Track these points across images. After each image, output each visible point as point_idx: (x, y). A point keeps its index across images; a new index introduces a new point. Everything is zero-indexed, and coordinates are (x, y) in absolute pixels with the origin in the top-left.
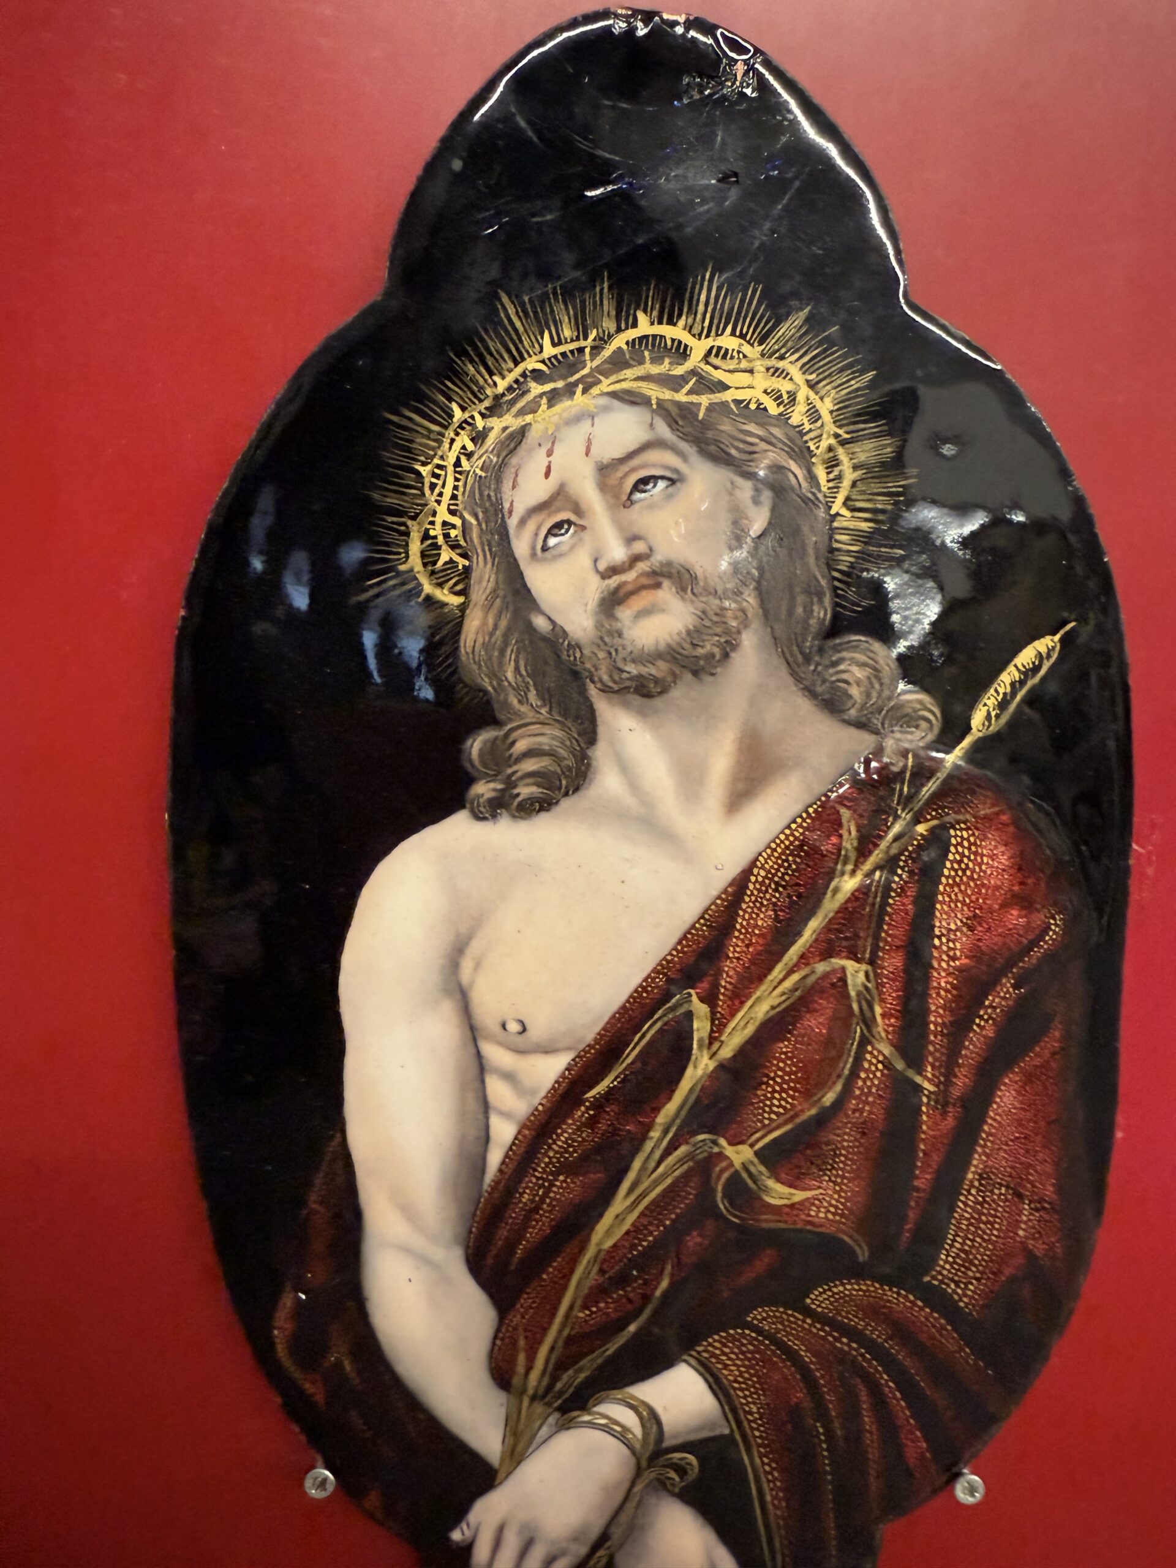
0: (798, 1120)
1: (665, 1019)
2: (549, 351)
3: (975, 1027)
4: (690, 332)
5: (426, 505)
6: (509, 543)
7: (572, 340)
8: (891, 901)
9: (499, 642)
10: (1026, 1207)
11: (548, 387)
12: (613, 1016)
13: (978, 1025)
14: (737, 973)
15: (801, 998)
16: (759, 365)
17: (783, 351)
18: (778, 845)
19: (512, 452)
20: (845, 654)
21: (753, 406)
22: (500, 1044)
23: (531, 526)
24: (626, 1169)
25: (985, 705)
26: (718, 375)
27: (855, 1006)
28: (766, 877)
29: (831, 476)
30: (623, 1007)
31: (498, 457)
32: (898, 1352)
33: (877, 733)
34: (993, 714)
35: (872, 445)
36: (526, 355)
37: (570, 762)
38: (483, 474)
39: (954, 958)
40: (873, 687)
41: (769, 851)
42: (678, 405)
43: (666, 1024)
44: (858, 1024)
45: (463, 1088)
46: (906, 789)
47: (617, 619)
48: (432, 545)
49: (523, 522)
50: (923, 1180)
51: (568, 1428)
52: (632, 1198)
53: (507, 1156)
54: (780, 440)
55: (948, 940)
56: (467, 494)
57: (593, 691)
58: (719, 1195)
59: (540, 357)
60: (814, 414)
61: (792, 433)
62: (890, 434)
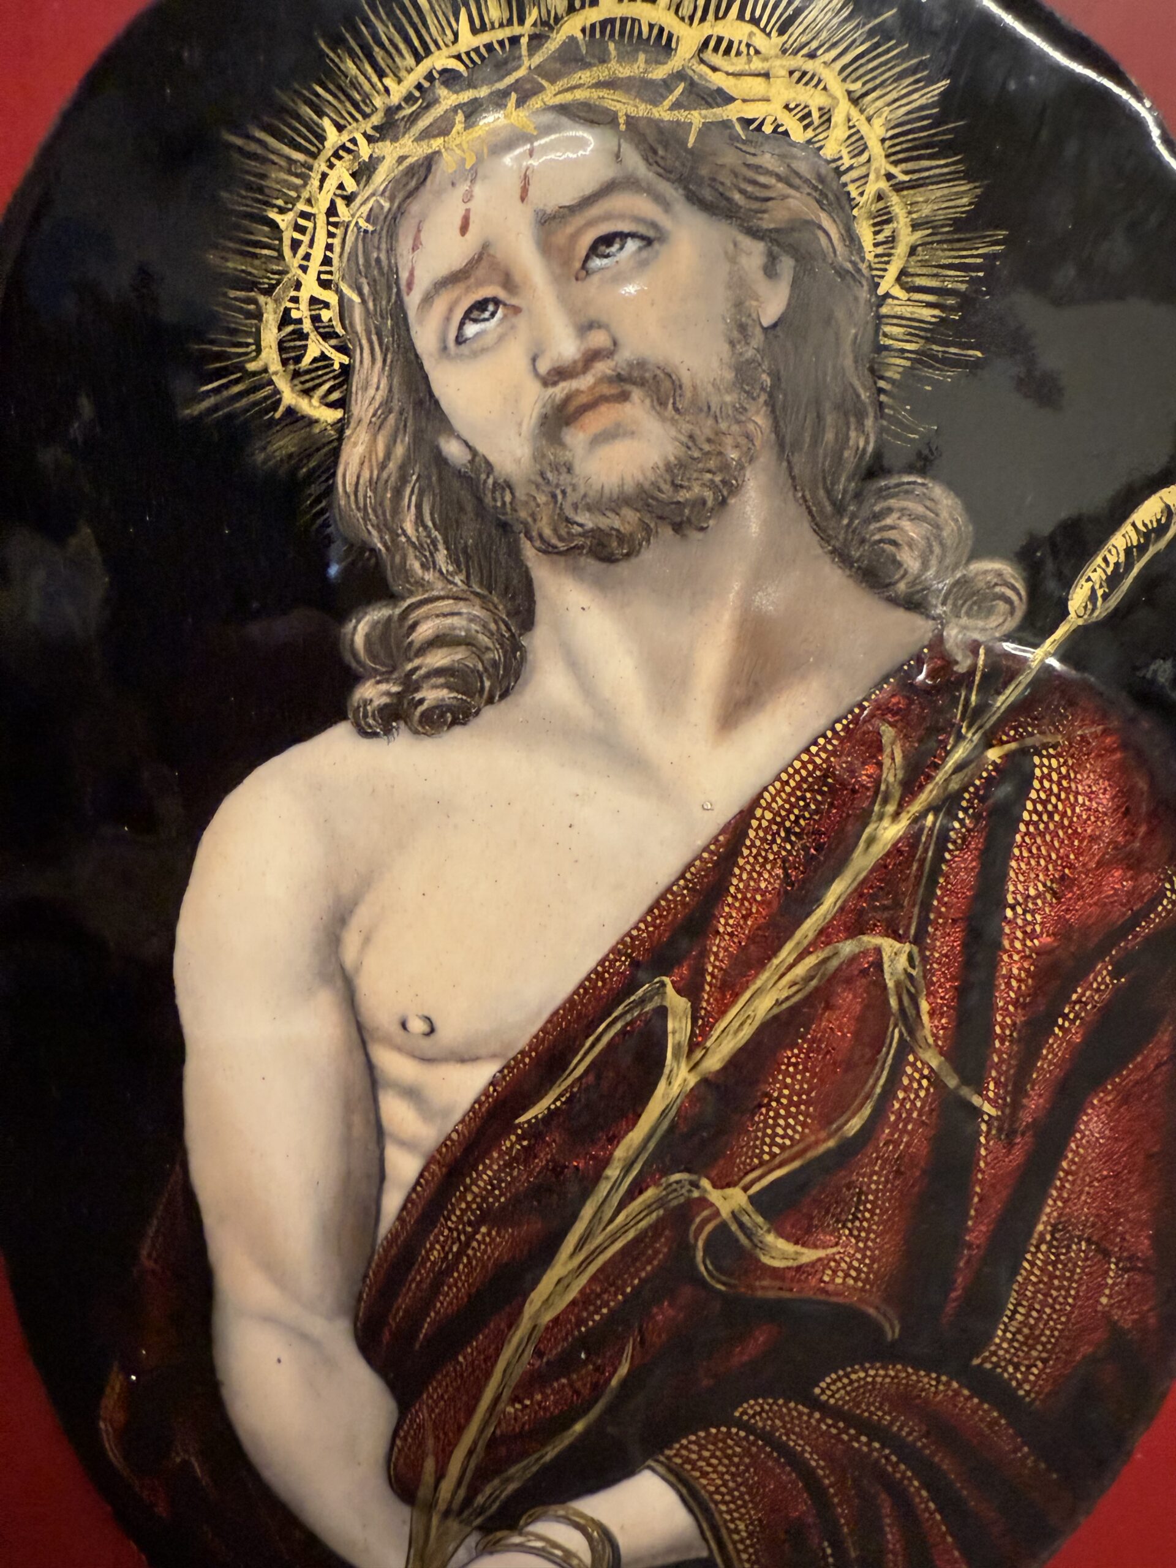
0: (811, 1154)
1: (629, 1017)
2: (468, 41)
3: (1056, 1030)
4: (677, 12)
5: (287, 272)
6: (408, 330)
7: (501, 25)
8: (947, 856)
9: (393, 479)
10: (1113, 1266)
11: (466, 96)
12: (556, 1013)
13: (1061, 1028)
14: (731, 956)
15: (817, 989)
16: (780, 66)
17: (814, 45)
18: (791, 776)
19: (411, 194)
20: (892, 502)
21: (768, 129)
22: (399, 1049)
23: (440, 306)
24: (574, 1217)
25: (1089, 579)
26: (718, 80)
27: (893, 1002)
28: (772, 821)
29: (881, 238)
30: (570, 1000)
31: (392, 199)
32: (933, 1454)
33: (934, 617)
34: (1100, 593)
35: (939, 193)
36: (432, 47)
37: (496, 655)
38: (370, 228)
39: (1032, 936)
40: (932, 552)
41: (778, 785)
42: (656, 125)
43: (629, 1024)
44: (896, 1026)
45: (348, 1108)
46: (973, 698)
47: (562, 444)
48: (293, 332)
49: (428, 300)
50: (977, 1233)
51: (491, 1553)
52: (581, 1257)
53: (408, 1199)
54: (807, 181)
55: (1025, 912)
56: (346, 255)
57: (529, 552)
58: (700, 1254)
59: (454, 50)
60: (858, 144)
61: (825, 169)
62: (965, 176)
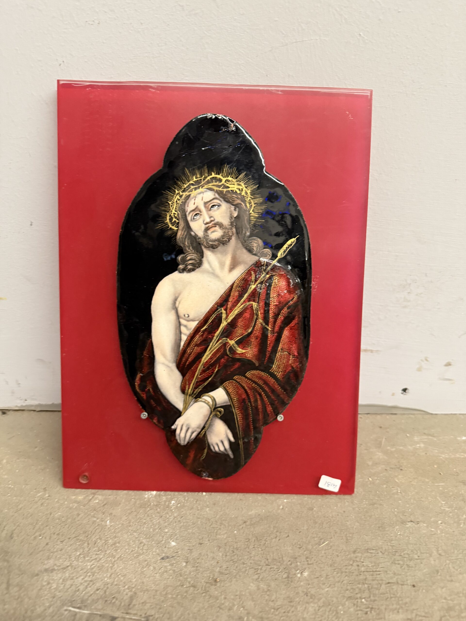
0: (244, 335)
2: (195, 179)
3: (279, 317)
6: (187, 217)
8: (262, 290)
9: (184, 237)
10: (291, 356)
12: (207, 313)
14: (231, 304)
15: (244, 310)
16: (236, 183)
18: (239, 279)
19: (187, 199)
20: (253, 241)
21: (234, 191)
22: (184, 319)
23: (191, 214)
24: (209, 345)
26: (228, 185)
27: (255, 312)
28: (237, 285)
31: (185, 200)
32: (265, 387)
33: (259, 257)
37: (198, 261)
38: (182, 204)
39: (274, 302)
40: (258, 248)
41: (237, 280)
42: (220, 191)
43: (217, 315)
44: (255, 315)
45: (176, 329)
46: (264, 268)
47: (207, 233)
49: (189, 213)
50: (269, 349)
51: (197, 402)
53: (185, 343)
54: (240, 198)
55: (273, 299)
56: (178, 207)
57: (203, 247)
58: (228, 351)
60: (246, 193)
61: (242, 197)
62: (262, 197)
